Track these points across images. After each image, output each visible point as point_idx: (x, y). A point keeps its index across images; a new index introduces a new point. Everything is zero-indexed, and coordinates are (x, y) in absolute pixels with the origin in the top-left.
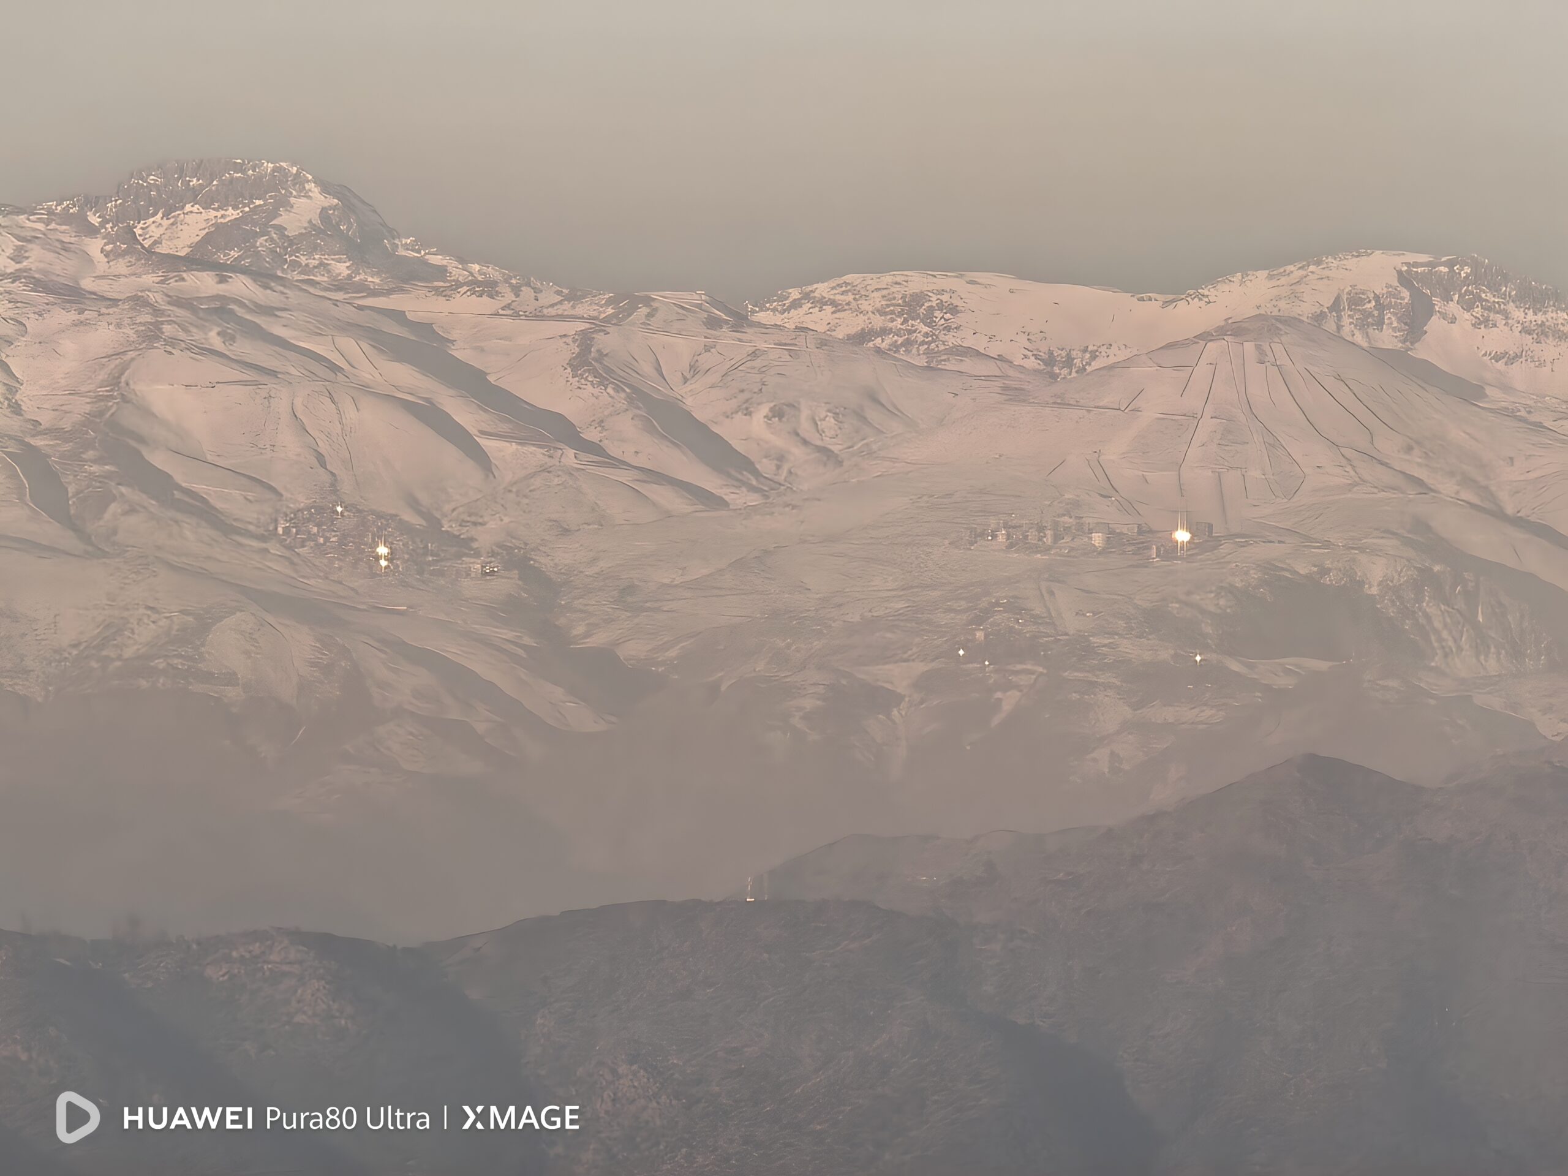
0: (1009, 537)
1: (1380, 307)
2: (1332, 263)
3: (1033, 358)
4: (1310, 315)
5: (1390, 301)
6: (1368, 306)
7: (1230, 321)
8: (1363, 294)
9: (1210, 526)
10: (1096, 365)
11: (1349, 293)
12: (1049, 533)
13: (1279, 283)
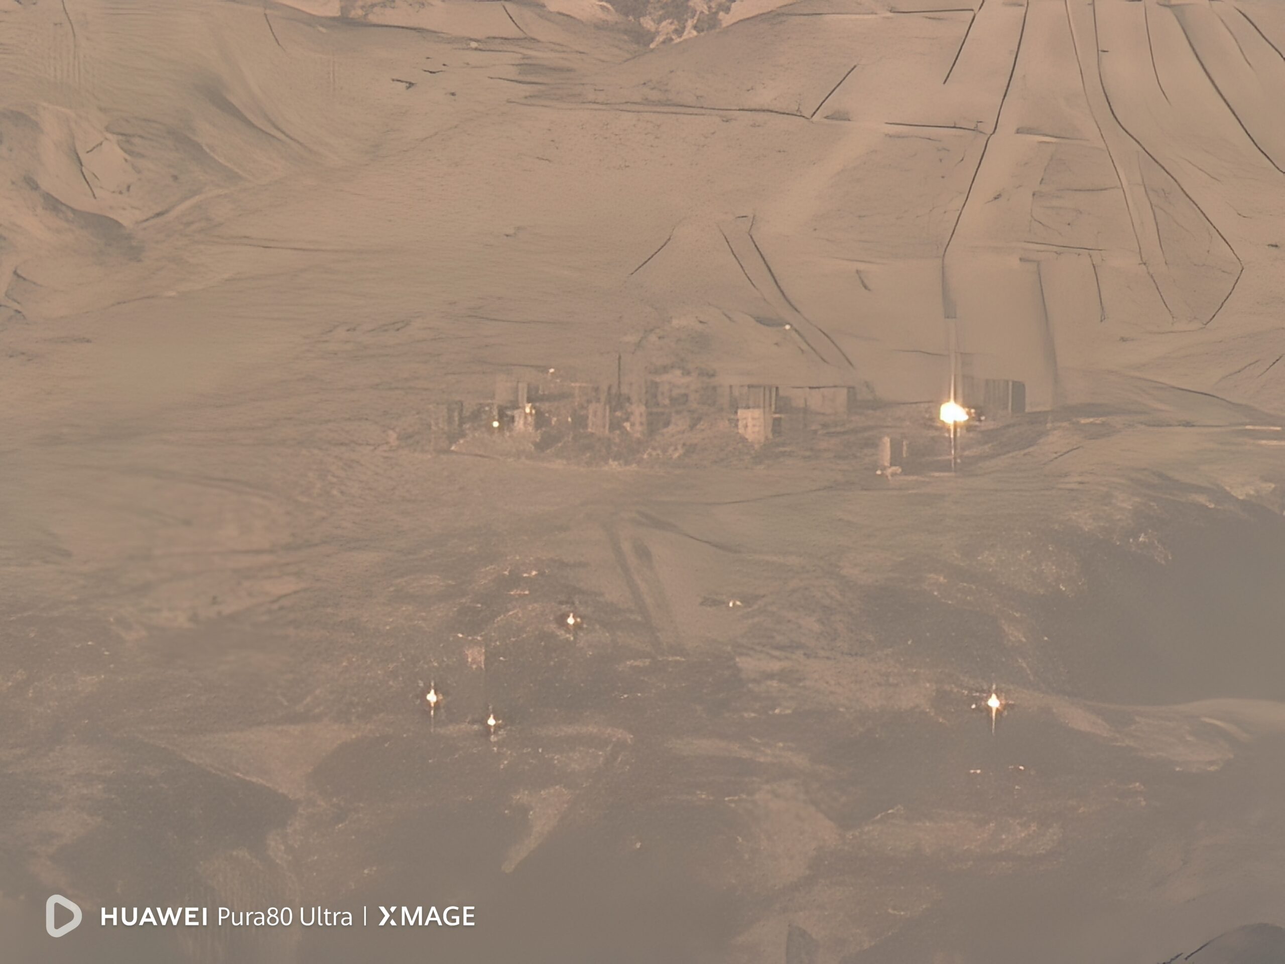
0: (540, 419)
9: (1019, 388)
12: (638, 411)
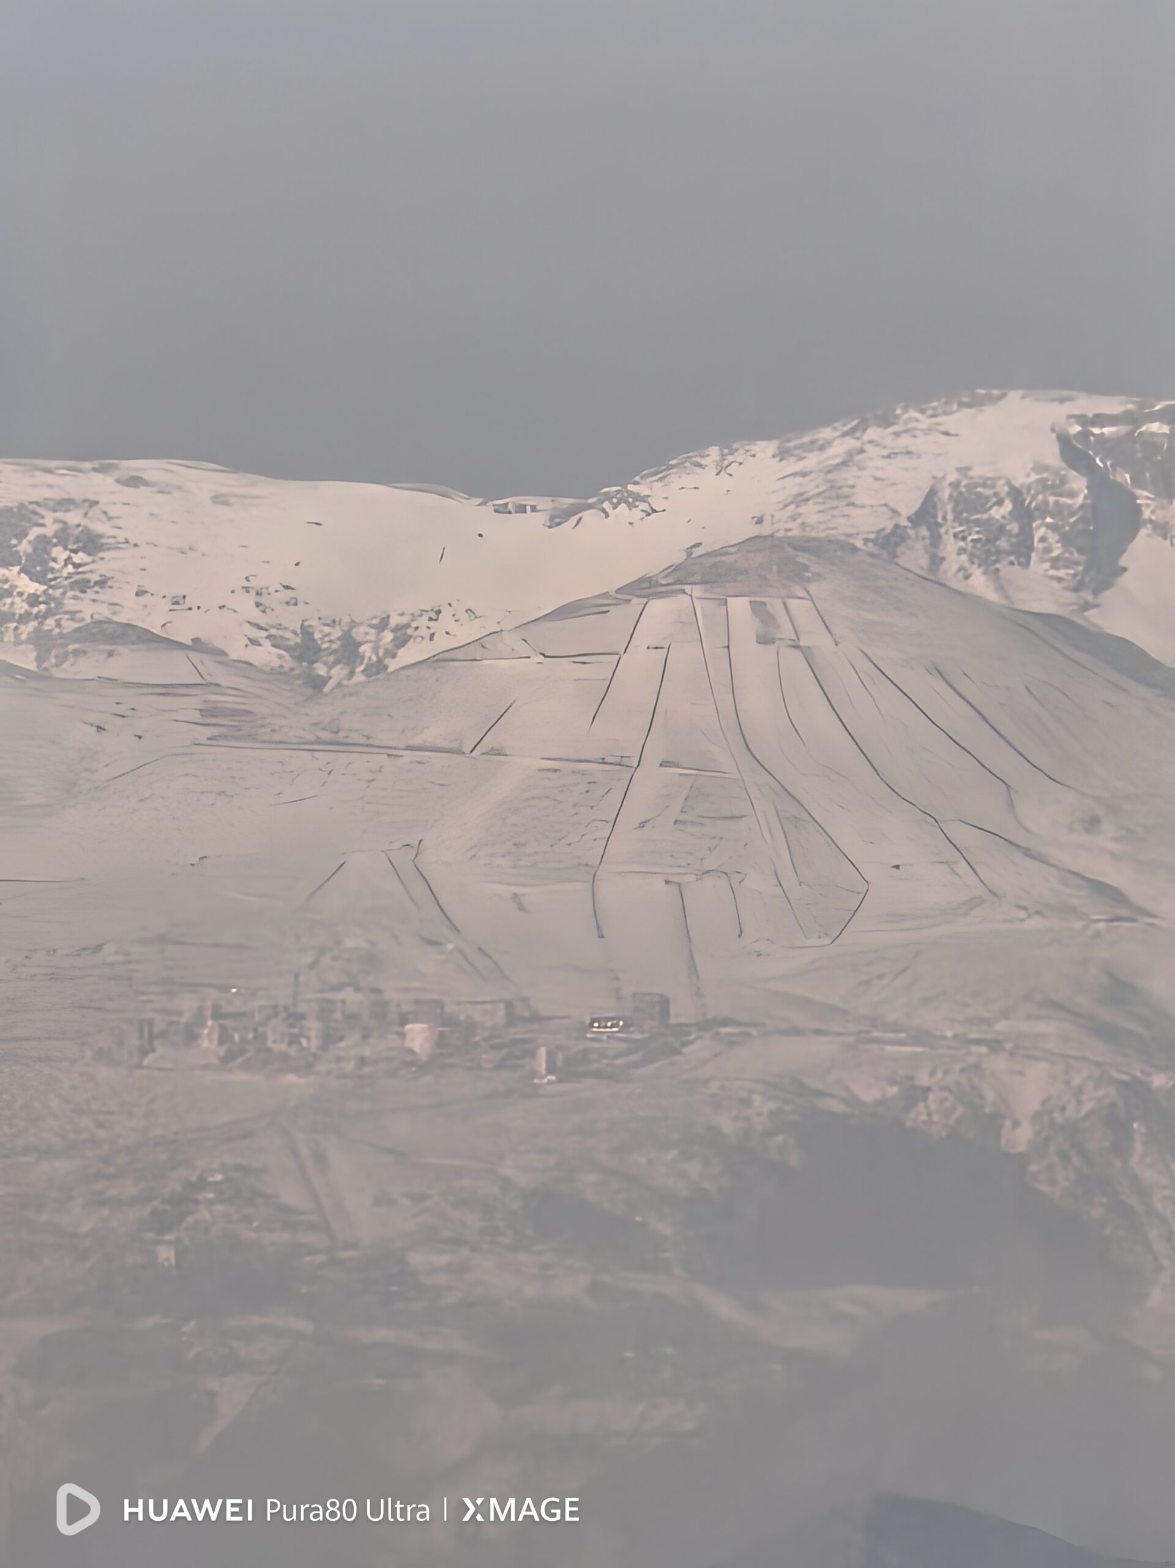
0: (224, 1037)
1: (1024, 514)
2: (917, 420)
3: (267, 643)
4: (872, 536)
5: (1046, 503)
6: (997, 513)
7: (697, 552)
8: (984, 485)
9: (664, 1003)
10: (408, 655)
11: (955, 485)
13: (799, 466)
